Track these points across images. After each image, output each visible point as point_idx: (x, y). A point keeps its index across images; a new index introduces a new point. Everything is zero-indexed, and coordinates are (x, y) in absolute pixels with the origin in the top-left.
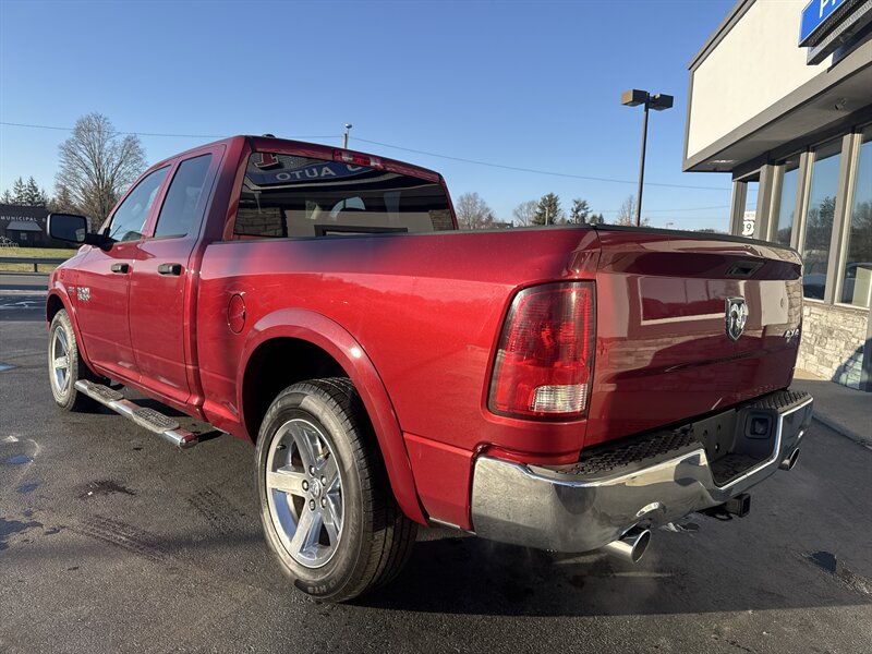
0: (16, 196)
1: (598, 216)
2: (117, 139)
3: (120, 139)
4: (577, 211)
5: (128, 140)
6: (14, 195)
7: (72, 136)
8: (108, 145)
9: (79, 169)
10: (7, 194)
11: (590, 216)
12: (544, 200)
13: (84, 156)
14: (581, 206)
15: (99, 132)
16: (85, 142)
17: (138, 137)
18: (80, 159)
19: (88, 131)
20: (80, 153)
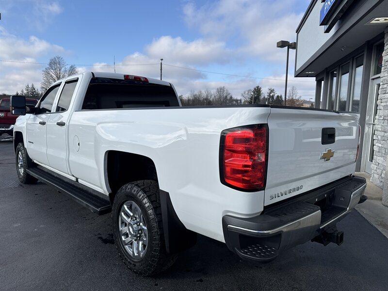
0: (26, 92)
1: (280, 95)
2: (66, 67)
3: (68, 67)
4: (270, 93)
5: (71, 67)
6: (25, 92)
7: (48, 66)
8: (63, 69)
9: (51, 80)
10: (22, 91)
11: (276, 95)
12: (255, 89)
13: (53, 74)
14: (272, 91)
15: (59, 64)
16: (54, 68)
17: (76, 66)
18: (51, 76)
19: (55, 63)
20: (51, 73)
